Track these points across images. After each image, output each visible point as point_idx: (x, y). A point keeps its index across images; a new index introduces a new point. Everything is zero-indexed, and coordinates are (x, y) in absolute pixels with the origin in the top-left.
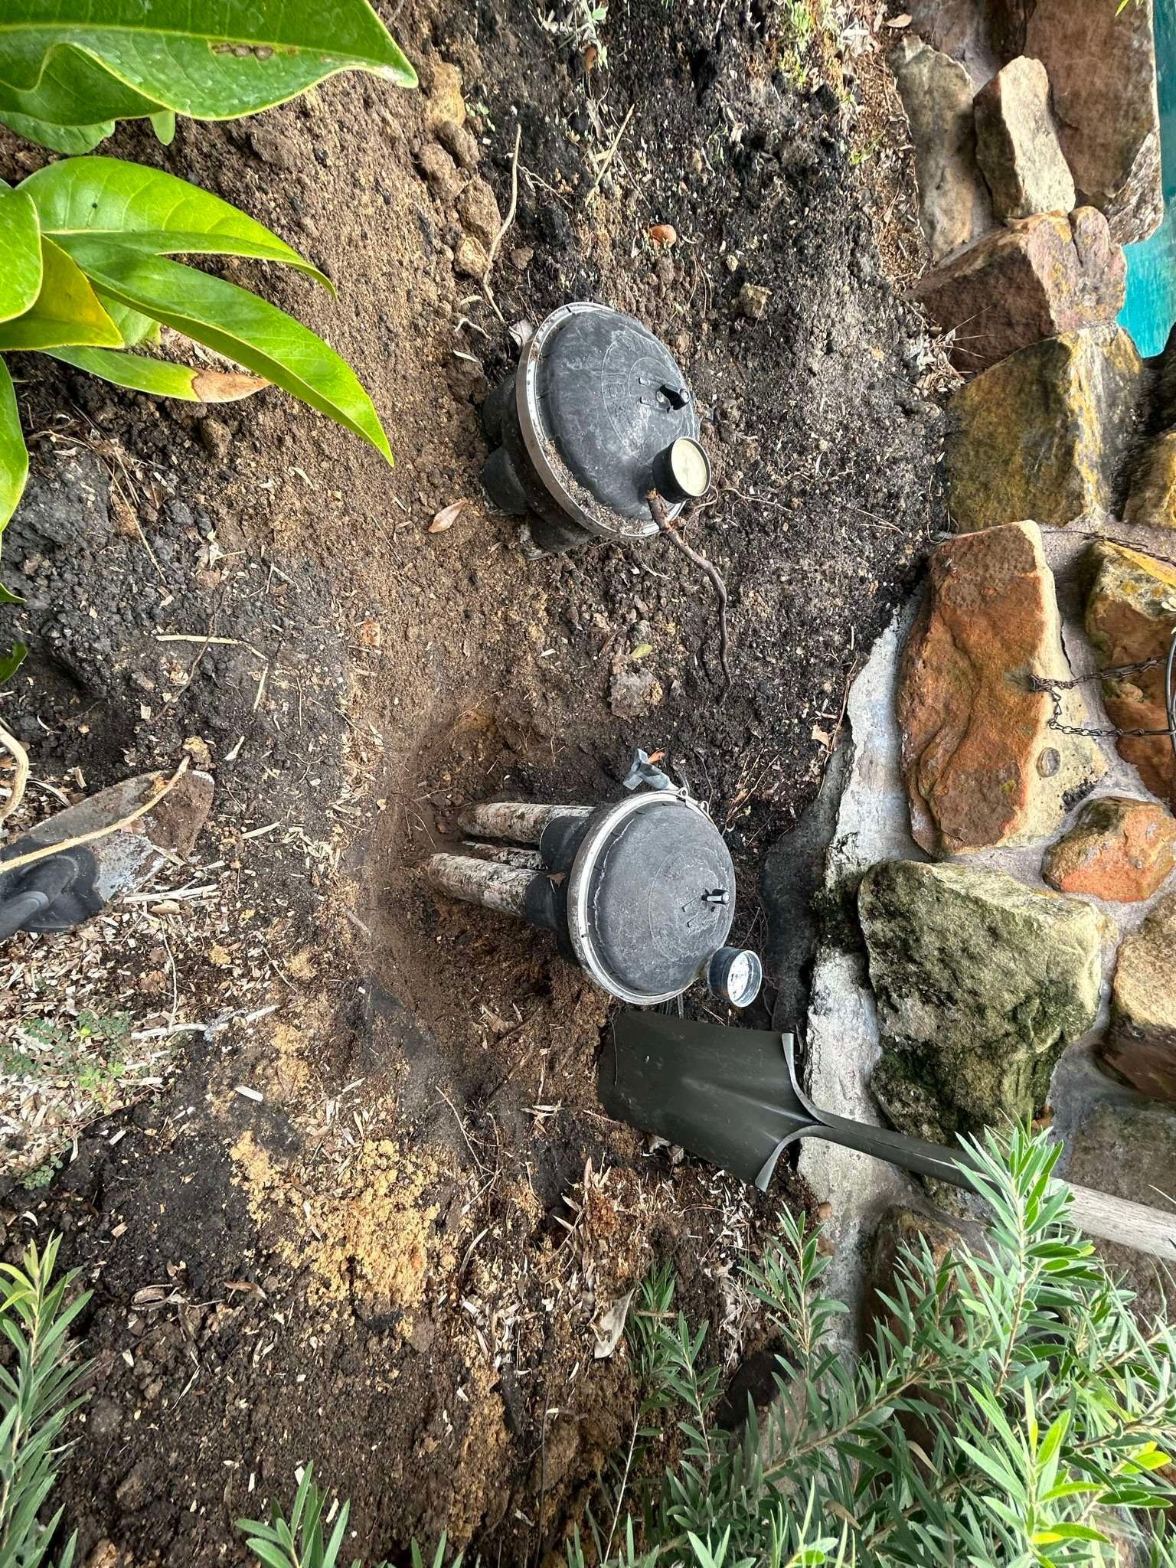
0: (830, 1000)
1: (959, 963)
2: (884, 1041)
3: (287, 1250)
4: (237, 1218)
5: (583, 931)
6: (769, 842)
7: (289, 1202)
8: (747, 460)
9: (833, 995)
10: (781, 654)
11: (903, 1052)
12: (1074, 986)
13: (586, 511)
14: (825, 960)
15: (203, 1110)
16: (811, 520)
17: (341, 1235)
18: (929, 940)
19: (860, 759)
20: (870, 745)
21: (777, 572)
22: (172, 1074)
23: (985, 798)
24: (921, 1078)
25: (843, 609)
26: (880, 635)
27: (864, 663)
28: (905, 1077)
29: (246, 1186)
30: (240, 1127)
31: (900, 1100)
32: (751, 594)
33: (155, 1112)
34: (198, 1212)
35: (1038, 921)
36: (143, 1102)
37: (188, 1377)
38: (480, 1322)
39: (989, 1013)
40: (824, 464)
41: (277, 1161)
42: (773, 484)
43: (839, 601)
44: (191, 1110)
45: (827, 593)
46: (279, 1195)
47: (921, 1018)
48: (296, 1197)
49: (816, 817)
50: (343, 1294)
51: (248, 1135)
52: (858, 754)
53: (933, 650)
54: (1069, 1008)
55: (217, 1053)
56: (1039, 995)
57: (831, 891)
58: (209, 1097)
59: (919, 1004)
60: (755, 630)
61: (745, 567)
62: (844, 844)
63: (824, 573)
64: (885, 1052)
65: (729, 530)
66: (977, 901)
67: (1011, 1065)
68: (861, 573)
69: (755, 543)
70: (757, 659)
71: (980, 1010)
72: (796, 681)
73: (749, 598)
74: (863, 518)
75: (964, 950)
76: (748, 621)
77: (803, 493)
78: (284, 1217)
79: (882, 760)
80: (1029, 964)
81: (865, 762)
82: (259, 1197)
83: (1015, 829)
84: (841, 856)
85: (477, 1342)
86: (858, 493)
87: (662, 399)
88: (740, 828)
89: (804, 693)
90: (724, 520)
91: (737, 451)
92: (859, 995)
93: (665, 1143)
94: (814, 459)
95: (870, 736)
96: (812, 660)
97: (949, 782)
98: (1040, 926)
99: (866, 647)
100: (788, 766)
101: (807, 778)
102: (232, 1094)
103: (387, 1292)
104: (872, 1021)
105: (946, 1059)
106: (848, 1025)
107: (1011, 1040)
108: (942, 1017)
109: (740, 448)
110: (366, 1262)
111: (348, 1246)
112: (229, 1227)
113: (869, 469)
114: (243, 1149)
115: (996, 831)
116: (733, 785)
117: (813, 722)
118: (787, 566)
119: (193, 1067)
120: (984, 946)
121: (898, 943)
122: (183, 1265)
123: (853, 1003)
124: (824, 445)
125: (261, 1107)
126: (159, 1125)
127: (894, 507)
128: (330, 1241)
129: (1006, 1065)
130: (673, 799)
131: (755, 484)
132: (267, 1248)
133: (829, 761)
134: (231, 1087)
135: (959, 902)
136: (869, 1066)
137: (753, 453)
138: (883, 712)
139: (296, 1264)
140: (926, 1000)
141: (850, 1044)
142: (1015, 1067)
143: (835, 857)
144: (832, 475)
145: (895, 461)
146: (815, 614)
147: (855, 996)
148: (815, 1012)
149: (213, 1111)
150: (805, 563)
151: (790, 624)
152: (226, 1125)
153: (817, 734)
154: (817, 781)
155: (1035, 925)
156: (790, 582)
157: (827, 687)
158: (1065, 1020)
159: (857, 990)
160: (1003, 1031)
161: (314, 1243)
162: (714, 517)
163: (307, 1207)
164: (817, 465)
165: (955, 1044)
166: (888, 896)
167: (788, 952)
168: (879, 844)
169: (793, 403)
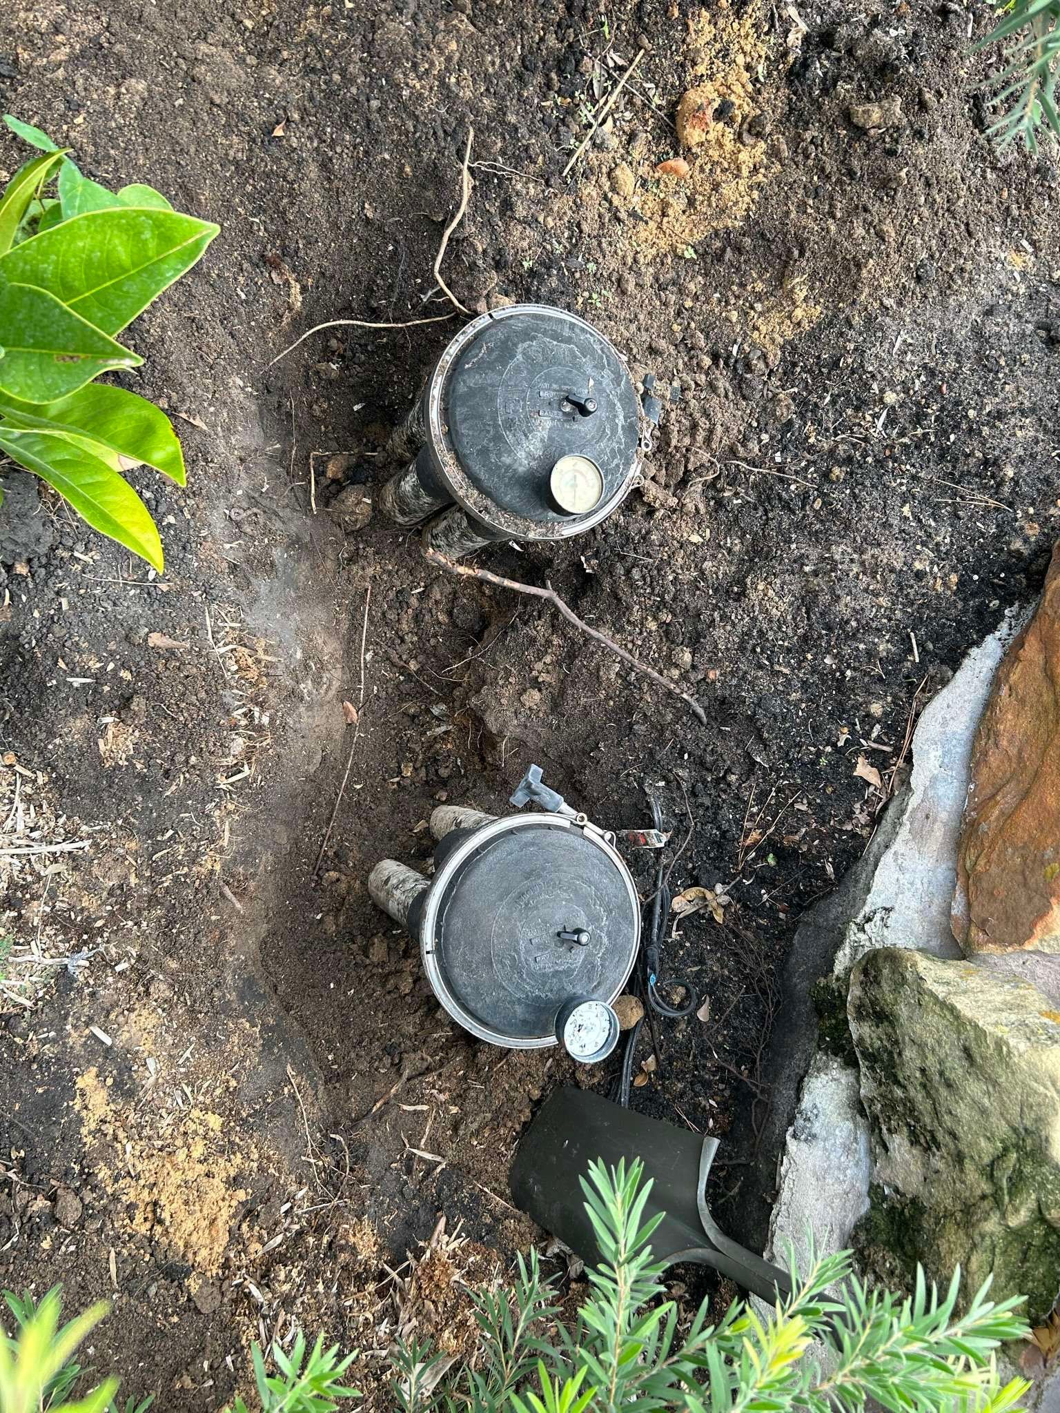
0: (817, 1124)
1: (937, 1090)
2: (874, 1190)
3: (103, 1173)
4: (70, 1135)
5: (429, 948)
6: (801, 908)
7: (115, 1138)
8: (777, 419)
9: (821, 1117)
10: (800, 662)
11: (892, 1209)
12: (1047, 1140)
13: (487, 517)
14: (819, 1070)
15: (62, 1038)
16: (855, 496)
17: (152, 1180)
18: (909, 1053)
19: (914, 810)
20: (931, 793)
21: (801, 560)
22: (42, 998)
23: (1025, 884)
24: (903, 1248)
25: (893, 611)
26: (977, 643)
27: (945, 682)
28: (887, 1243)
29: (84, 1113)
30: (88, 1061)
31: (875, 1272)
32: (761, 587)
33: (24, 1025)
34: (43, 1119)
35: (1007, 1045)
36: (17, 1015)
37: (9, 1238)
38: (265, 1310)
39: (968, 1165)
40: (891, 422)
41: (114, 1101)
42: (811, 449)
43: (884, 601)
44: (52, 1034)
45: (866, 590)
46: (106, 1128)
47: (907, 1163)
48: (121, 1135)
49: (857, 881)
50: (144, 1229)
51: (94, 1070)
52: (914, 801)
53: (1023, 675)
54: (1045, 1169)
55: (80, 991)
56: (1017, 1147)
57: (838, 979)
58: (69, 1027)
59: (906, 1143)
60: (760, 631)
61: (758, 553)
62: (869, 920)
63: (862, 563)
64: (873, 1208)
65: (742, 506)
66: (952, 1009)
67: (983, 1237)
68: (918, 566)
69: (773, 524)
70: (760, 667)
71: (959, 1158)
72: (830, 697)
73: (759, 590)
74: (944, 490)
75: (941, 1074)
76: (754, 619)
77: (849, 460)
78: (108, 1148)
79: (944, 816)
80: (1003, 1103)
81: (921, 815)
82: (93, 1126)
83: (1049, 930)
84: (861, 936)
85: (257, 1327)
86: (942, 457)
87: (568, 408)
88: (761, 881)
89: (841, 713)
90: (736, 494)
91: (765, 409)
92: (856, 1125)
93: (566, 1249)
94: (876, 416)
95: (934, 780)
96: (849, 673)
97: (994, 856)
98: (1009, 1052)
99: (954, 660)
100: (820, 806)
101: (849, 827)
102: (87, 1031)
103: (181, 1243)
104: (865, 1162)
105: (927, 1223)
106: (835, 1162)
107: (986, 1205)
108: (926, 1164)
109: (770, 405)
110: (167, 1208)
111: (155, 1190)
112: (63, 1139)
113: (956, 427)
114: (87, 1080)
115: (1025, 929)
116: (737, 822)
117: (856, 753)
118: (814, 554)
119: (59, 997)
120: (960, 1071)
121: (885, 1056)
122: (22, 1154)
123: (845, 1134)
124: (891, 398)
125: (109, 1050)
126: (25, 1036)
127: (993, 476)
128: (142, 1182)
129: (977, 1239)
130: (567, 824)
131: (784, 449)
132: (89, 1167)
133: (885, 808)
134: (87, 1025)
135: (937, 1009)
136: (850, 1220)
137: (786, 410)
138: (960, 750)
139: (109, 1190)
140: (914, 1141)
141: (834, 1188)
142: (988, 1241)
143: (853, 935)
144: (902, 434)
145: (1000, 415)
146: (847, 613)
147: (851, 1126)
148: (794, 1136)
149: (70, 1041)
150: (837, 551)
151: (810, 626)
152: (77, 1057)
153: (863, 770)
154: (865, 833)
155: (1005, 1049)
156: (815, 574)
157: (876, 709)
158: (1042, 1186)
159: (853, 1119)
160: (979, 1192)
161: (128, 1179)
162: (723, 490)
163: (129, 1148)
164: (880, 423)
165: (938, 1204)
166: (874, 991)
167: (792, 1057)
168: (918, 929)
169: (851, 346)
